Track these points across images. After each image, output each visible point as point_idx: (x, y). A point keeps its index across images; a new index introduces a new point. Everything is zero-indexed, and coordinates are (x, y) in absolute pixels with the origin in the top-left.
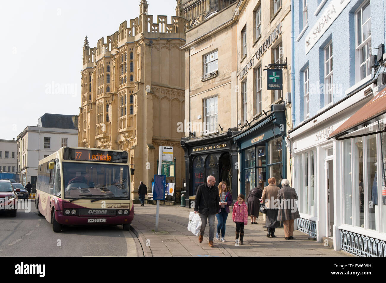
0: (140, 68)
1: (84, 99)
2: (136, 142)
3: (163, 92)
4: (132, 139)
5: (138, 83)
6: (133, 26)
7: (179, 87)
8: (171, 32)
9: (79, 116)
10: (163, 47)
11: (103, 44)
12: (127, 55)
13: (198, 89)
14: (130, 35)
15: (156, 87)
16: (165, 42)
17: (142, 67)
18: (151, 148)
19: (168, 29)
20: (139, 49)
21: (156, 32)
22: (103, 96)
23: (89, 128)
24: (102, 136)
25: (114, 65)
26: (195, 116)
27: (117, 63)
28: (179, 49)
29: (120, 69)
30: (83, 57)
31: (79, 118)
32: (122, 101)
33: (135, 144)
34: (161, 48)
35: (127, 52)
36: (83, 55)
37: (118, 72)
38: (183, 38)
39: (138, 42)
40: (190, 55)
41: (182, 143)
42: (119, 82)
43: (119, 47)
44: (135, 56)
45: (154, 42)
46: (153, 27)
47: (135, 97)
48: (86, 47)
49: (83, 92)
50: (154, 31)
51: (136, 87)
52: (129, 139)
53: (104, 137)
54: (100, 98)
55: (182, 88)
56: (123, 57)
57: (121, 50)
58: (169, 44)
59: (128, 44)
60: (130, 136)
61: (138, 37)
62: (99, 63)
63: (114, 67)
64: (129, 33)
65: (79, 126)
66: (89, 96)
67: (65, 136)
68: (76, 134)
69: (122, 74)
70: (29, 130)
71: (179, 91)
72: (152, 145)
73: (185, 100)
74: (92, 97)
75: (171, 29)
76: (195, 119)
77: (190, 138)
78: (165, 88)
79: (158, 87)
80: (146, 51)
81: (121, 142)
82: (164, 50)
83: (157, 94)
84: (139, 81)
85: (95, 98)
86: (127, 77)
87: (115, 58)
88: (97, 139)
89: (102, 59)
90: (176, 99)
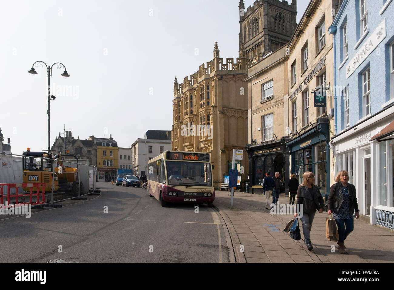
0: (214, 96)
1: (175, 119)
2: (212, 148)
3: (231, 112)
4: (209, 146)
5: (213, 107)
6: (209, 67)
7: (243, 108)
8: (236, 69)
9: (172, 131)
10: (231, 80)
11: (188, 81)
12: (205, 87)
13: (258, 109)
14: (206, 73)
15: (226, 109)
16: (232, 76)
17: (215, 95)
18: (223, 152)
19: (234, 67)
20: (213, 83)
21: (226, 70)
22: (188, 117)
23: (179, 139)
24: (188, 144)
25: (196, 94)
26: (255, 129)
27: (198, 93)
28: (243, 81)
29: (200, 98)
30: (174, 91)
31: (172, 132)
32: (202, 119)
33: (212, 149)
34: (229, 81)
35: (204, 85)
36: (174, 89)
37: (198, 100)
38: (245, 73)
39: (212, 78)
40: (251, 84)
41: (246, 148)
42: (200, 106)
43: (199, 82)
44: (210, 87)
45: (224, 77)
46: (223, 66)
47: (211, 116)
48: (176, 84)
49: (175, 115)
50: (224, 69)
51: (212, 110)
52: (207, 146)
53: (190, 145)
54: (186, 118)
55: (246, 109)
56: (202, 89)
57: (200, 84)
58: (235, 78)
59: (205, 80)
60: (208, 144)
61: (213, 74)
62: (185, 94)
63: (196, 96)
64: (206, 72)
65: (172, 138)
66: (178, 117)
67: (162, 145)
68: (170, 143)
69: (201, 101)
70: (139, 141)
71: (243, 111)
72: (223, 149)
73: (248, 117)
74: (181, 118)
75: (236, 67)
76: (256, 131)
77: (252, 144)
78: (232, 110)
79: (227, 109)
80: (218, 84)
81: (202, 148)
82: (232, 82)
83: (227, 114)
84: (214, 105)
85: (182, 118)
86: (205, 103)
87: (196, 90)
88: (185, 146)
89: (187, 91)
90: (241, 117)
